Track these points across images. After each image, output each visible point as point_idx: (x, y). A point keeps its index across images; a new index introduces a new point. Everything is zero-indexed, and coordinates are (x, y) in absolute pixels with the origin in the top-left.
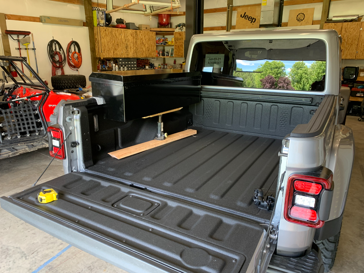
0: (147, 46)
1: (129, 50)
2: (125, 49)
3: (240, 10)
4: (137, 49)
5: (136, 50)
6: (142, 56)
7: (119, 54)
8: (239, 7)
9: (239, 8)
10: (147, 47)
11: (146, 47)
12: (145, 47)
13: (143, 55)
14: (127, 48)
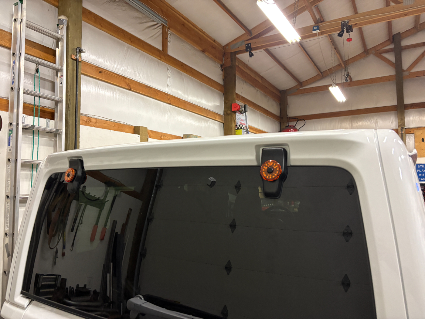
3: (418, 133)
8: (417, 128)
9: (417, 130)
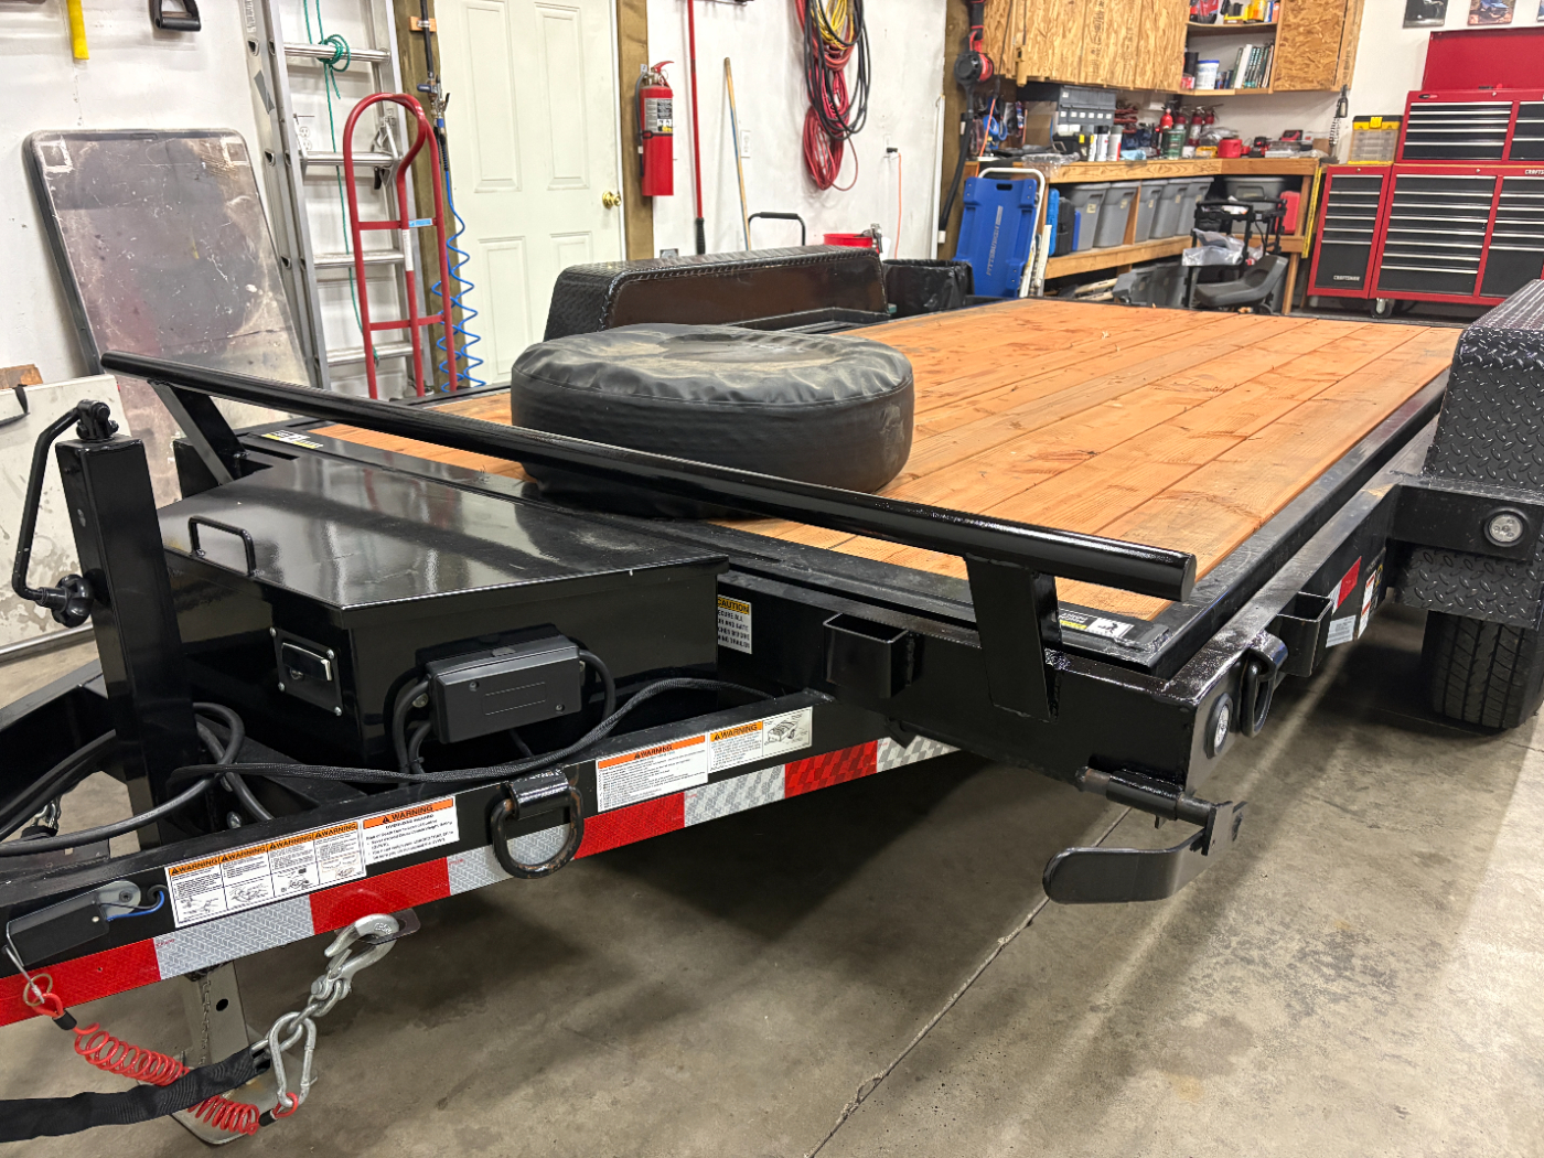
0: (1162, 22)
1: (1104, 36)
2: (1093, 34)
4: (1131, 39)
5: (1126, 42)
6: (1139, 84)
7: (1070, 62)
10: (1164, 31)
11: (1161, 32)
12: (1156, 28)
13: (1143, 73)
14: (1098, 28)
